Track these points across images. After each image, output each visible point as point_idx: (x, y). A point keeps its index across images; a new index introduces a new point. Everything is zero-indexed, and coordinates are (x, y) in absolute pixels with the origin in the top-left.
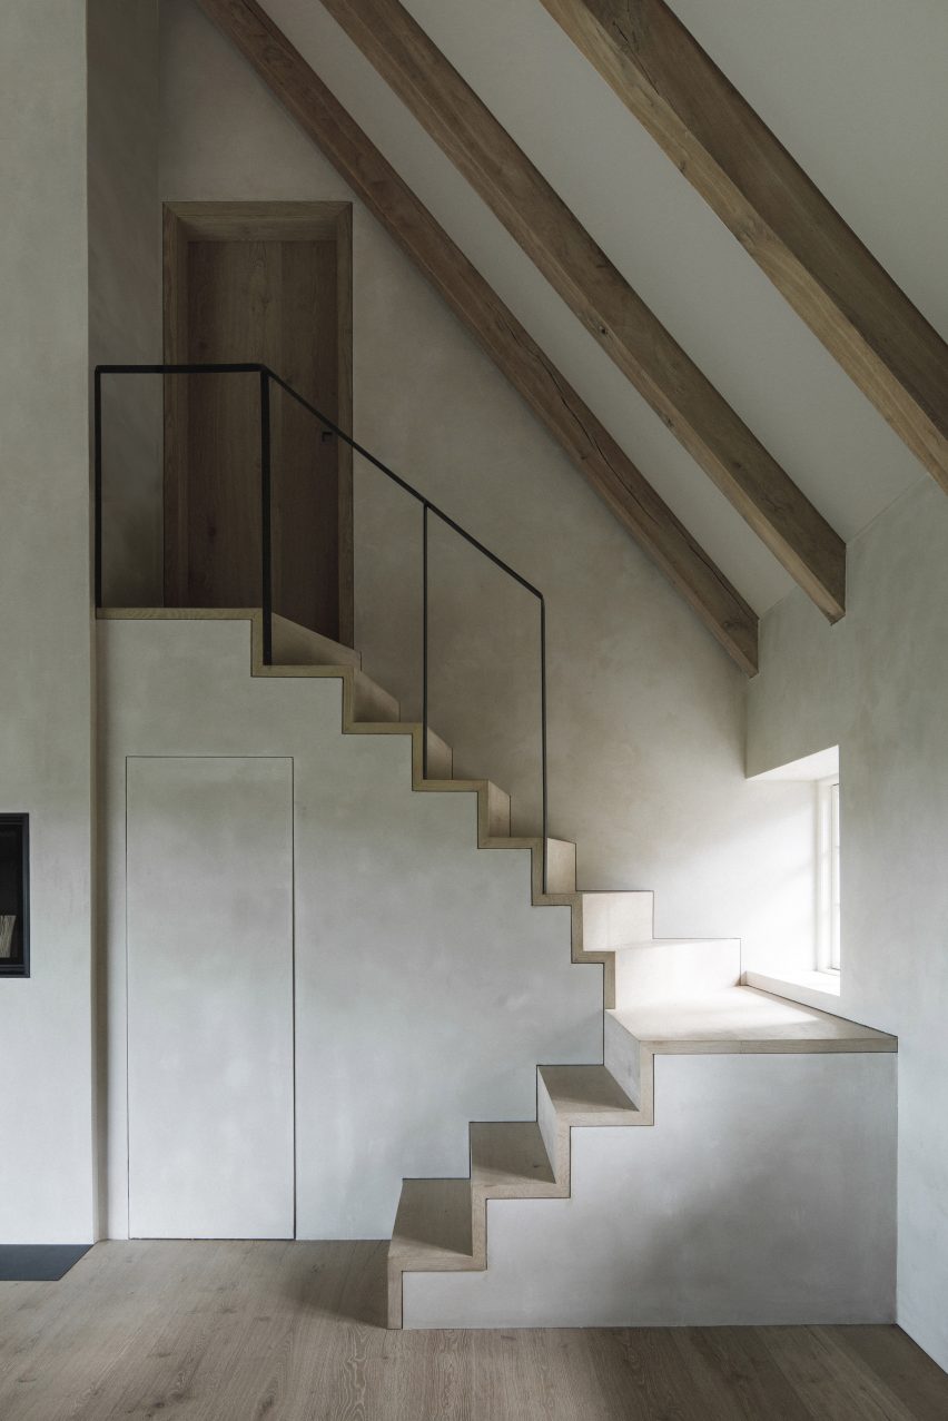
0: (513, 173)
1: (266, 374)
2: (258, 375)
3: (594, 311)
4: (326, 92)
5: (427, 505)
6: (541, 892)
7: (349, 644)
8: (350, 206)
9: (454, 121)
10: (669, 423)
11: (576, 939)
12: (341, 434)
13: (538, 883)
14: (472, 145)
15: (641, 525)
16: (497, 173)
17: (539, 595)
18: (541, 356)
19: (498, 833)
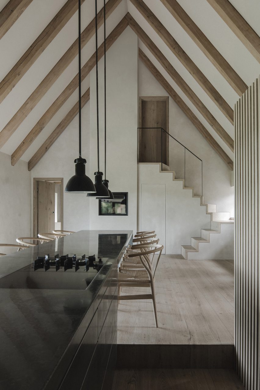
0: (200, 105)
1: (162, 129)
2: (161, 129)
3: (211, 124)
4: (166, 81)
5: (185, 148)
6: (202, 204)
7: (168, 165)
8: (169, 97)
9: (192, 97)
10: (221, 138)
11: (207, 211)
12: (167, 133)
13: (201, 202)
14: (194, 101)
15: (215, 148)
16: (198, 104)
17: (202, 161)
18: (199, 122)
19: (195, 195)
